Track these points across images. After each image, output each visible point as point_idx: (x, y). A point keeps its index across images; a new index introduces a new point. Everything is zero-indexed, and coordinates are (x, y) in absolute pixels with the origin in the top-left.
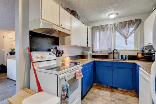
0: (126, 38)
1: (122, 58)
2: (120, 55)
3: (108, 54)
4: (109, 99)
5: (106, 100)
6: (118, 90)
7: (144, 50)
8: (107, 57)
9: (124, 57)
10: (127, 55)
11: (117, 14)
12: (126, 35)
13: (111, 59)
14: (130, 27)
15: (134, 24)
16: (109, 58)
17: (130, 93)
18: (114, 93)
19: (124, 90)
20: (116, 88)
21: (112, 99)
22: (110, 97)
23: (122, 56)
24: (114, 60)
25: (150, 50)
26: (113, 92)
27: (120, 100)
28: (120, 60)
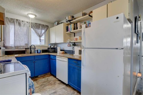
0: (40, 36)
1: (37, 52)
2: (36, 50)
3: (24, 50)
4: (38, 86)
5: (37, 87)
6: (39, 78)
7: (51, 46)
8: (23, 52)
9: (39, 51)
10: (41, 49)
11: (36, 16)
12: (40, 34)
13: (28, 53)
14: (43, 29)
15: (45, 28)
16: (26, 53)
17: (47, 75)
18: (38, 80)
19: (43, 75)
20: (37, 77)
21: (40, 85)
22: (38, 84)
23: (37, 50)
24: (32, 54)
25: (54, 46)
26: (36, 80)
27: (45, 82)
28: (36, 54)
